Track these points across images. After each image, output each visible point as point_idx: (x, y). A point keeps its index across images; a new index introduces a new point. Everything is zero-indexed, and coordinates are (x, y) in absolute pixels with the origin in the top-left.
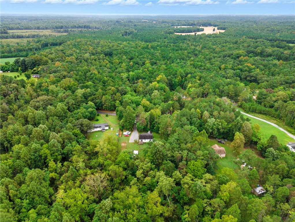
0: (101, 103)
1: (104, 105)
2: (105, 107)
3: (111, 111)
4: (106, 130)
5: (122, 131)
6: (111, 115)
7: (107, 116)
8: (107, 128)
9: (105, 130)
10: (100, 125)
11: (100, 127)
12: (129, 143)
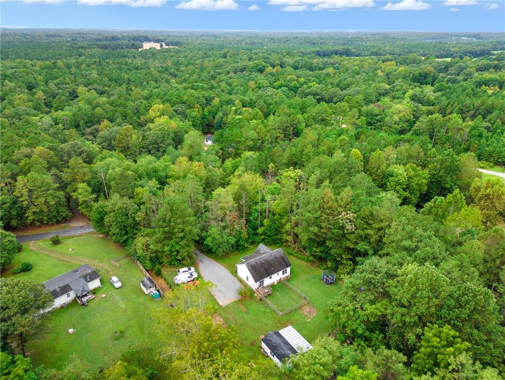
0: (15, 203)
1: (28, 208)
2: (34, 213)
3: (58, 222)
4: (94, 292)
5: (159, 274)
6: (69, 237)
7: (56, 242)
8: (95, 284)
9: (90, 296)
10: (63, 284)
11: (65, 290)
12: (226, 309)
